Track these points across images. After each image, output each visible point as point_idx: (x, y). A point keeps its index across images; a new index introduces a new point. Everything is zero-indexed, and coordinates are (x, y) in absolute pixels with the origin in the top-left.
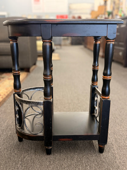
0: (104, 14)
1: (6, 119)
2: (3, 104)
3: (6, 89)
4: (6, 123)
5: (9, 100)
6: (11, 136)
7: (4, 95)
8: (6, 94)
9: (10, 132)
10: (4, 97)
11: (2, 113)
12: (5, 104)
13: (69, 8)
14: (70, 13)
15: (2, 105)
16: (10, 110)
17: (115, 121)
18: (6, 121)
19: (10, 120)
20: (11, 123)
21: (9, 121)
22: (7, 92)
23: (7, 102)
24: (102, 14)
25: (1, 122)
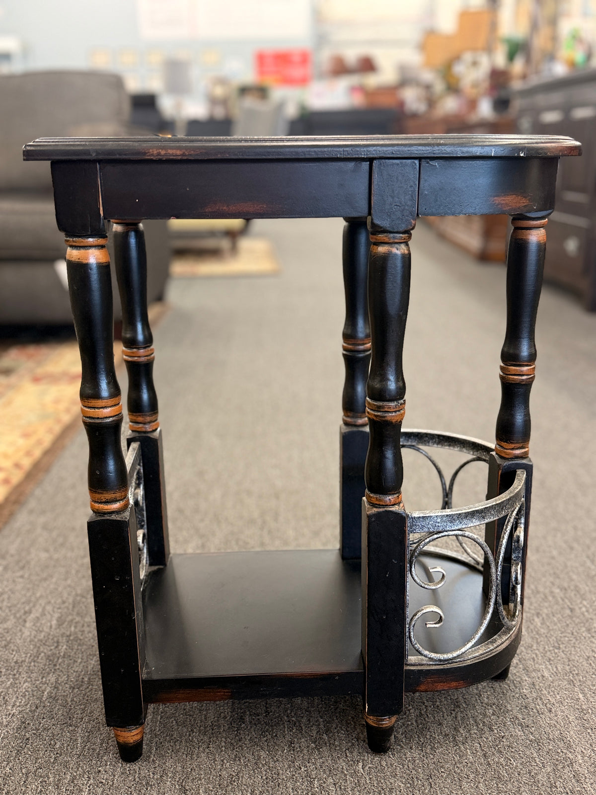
0: (489, 49)
1: (28, 602)
2: (12, 515)
3: (26, 435)
4: (28, 625)
5: (38, 492)
6: (55, 699)
7: (17, 466)
8: (27, 463)
9: (52, 678)
10: (17, 477)
11: (6, 568)
12: (22, 519)
13: (318, 17)
14: (321, 39)
15: (6, 523)
16: (47, 551)
17: (572, 610)
18: (30, 612)
19: (49, 608)
20: (54, 622)
21: (43, 614)
22: (28, 453)
23: (32, 504)
24: (474, 49)
25: (5, 620)
